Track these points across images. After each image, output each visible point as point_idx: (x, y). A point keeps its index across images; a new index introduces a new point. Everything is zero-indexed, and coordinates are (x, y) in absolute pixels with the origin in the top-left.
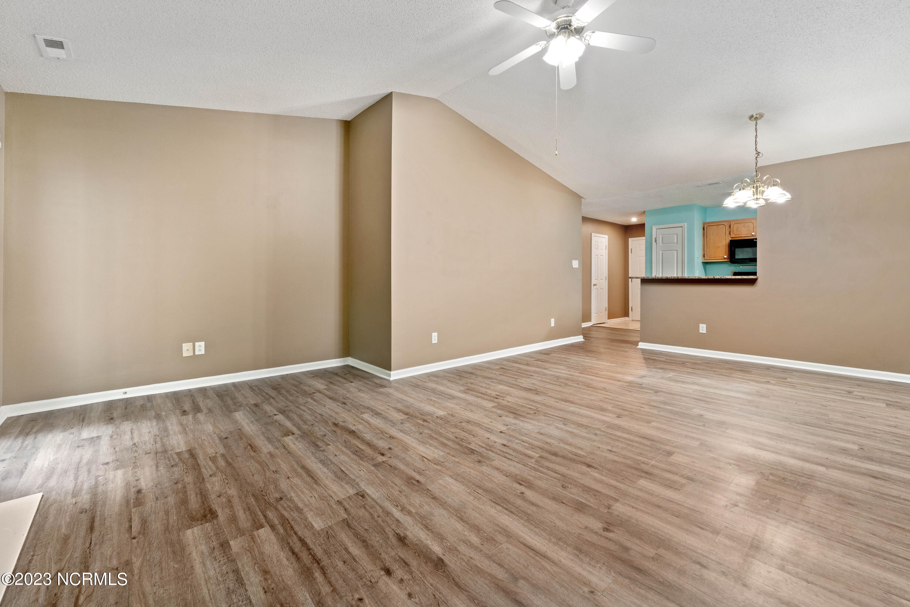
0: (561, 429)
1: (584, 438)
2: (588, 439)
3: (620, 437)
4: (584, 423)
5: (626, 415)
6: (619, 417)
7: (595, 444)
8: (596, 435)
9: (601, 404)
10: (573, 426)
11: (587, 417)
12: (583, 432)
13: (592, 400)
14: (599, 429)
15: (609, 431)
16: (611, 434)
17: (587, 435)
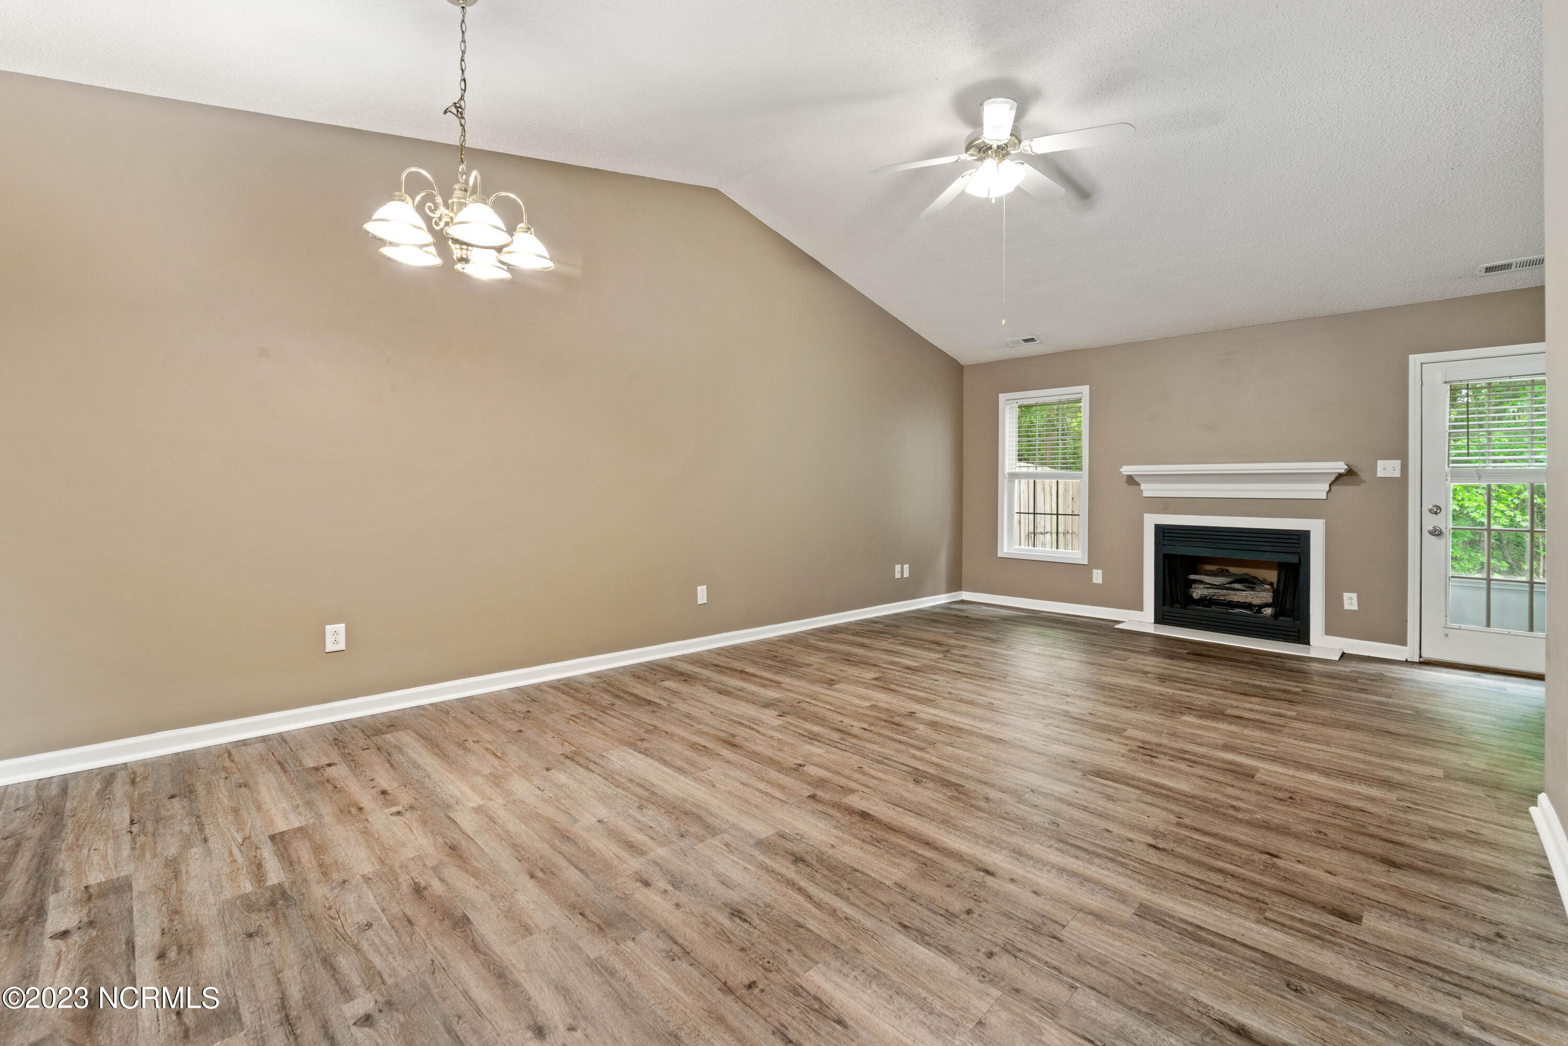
0: (994, 698)
1: (963, 690)
2: (959, 689)
3: (921, 691)
4: (965, 705)
5: (899, 715)
6: (911, 714)
7: (951, 686)
8: (950, 693)
9: (935, 736)
10: (979, 702)
11: (960, 713)
12: (965, 695)
13: (950, 745)
14: (945, 698)
15: (932, 697)
16: (931, 694)
17: (961, 693)
